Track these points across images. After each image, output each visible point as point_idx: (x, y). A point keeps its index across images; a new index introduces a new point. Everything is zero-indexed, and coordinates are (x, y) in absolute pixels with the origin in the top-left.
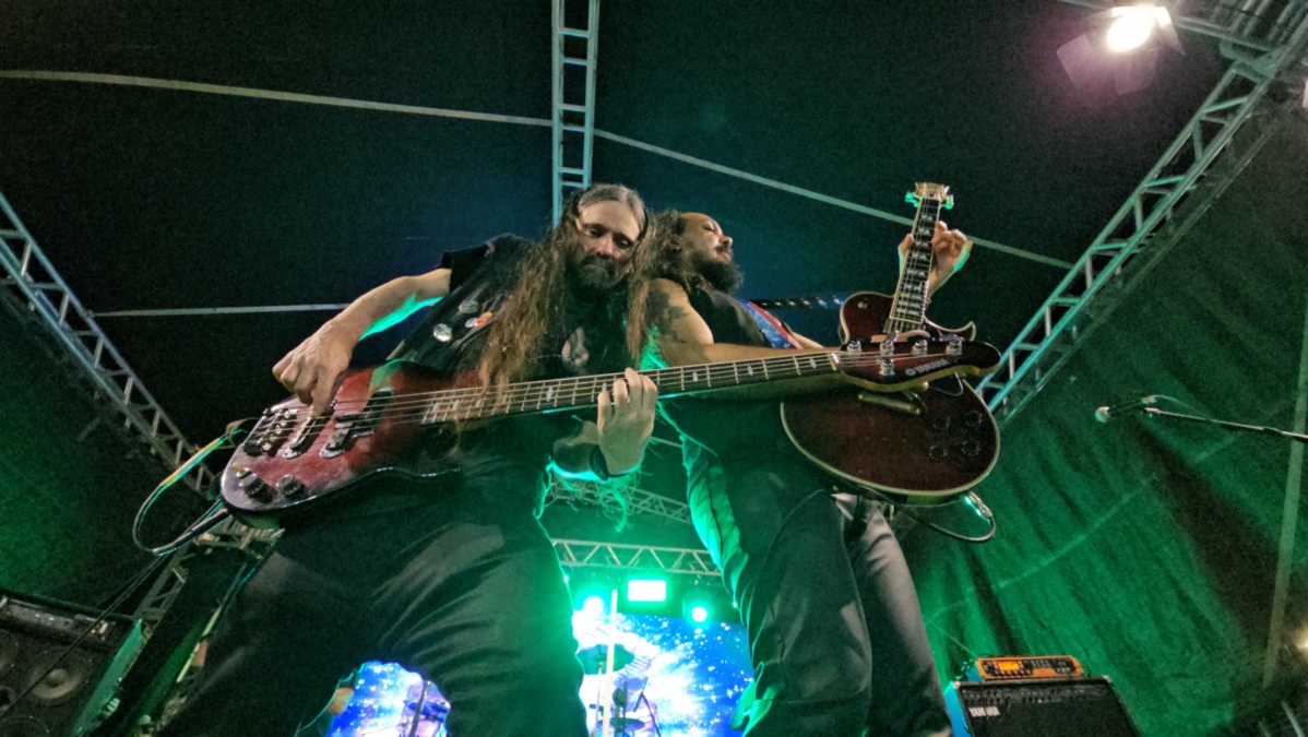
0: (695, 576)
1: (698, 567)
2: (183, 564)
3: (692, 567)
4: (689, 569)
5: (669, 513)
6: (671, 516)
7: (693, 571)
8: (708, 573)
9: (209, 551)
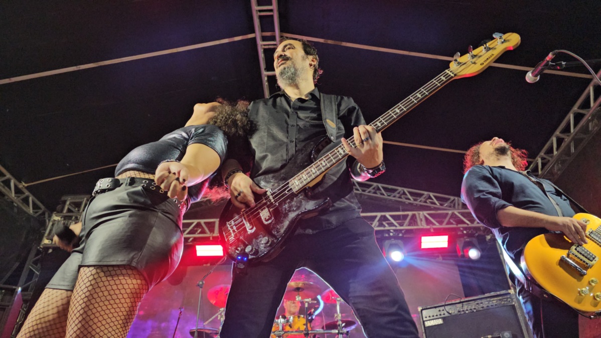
0: (388, 231)
1: (391, 224)
2: (35, 263)
3: (386, 225)
4: (385, 226)
5: (364, 191)
6: (366, 193)
7: (387, 228)
8: (399, 228)
9: (50, 251)
